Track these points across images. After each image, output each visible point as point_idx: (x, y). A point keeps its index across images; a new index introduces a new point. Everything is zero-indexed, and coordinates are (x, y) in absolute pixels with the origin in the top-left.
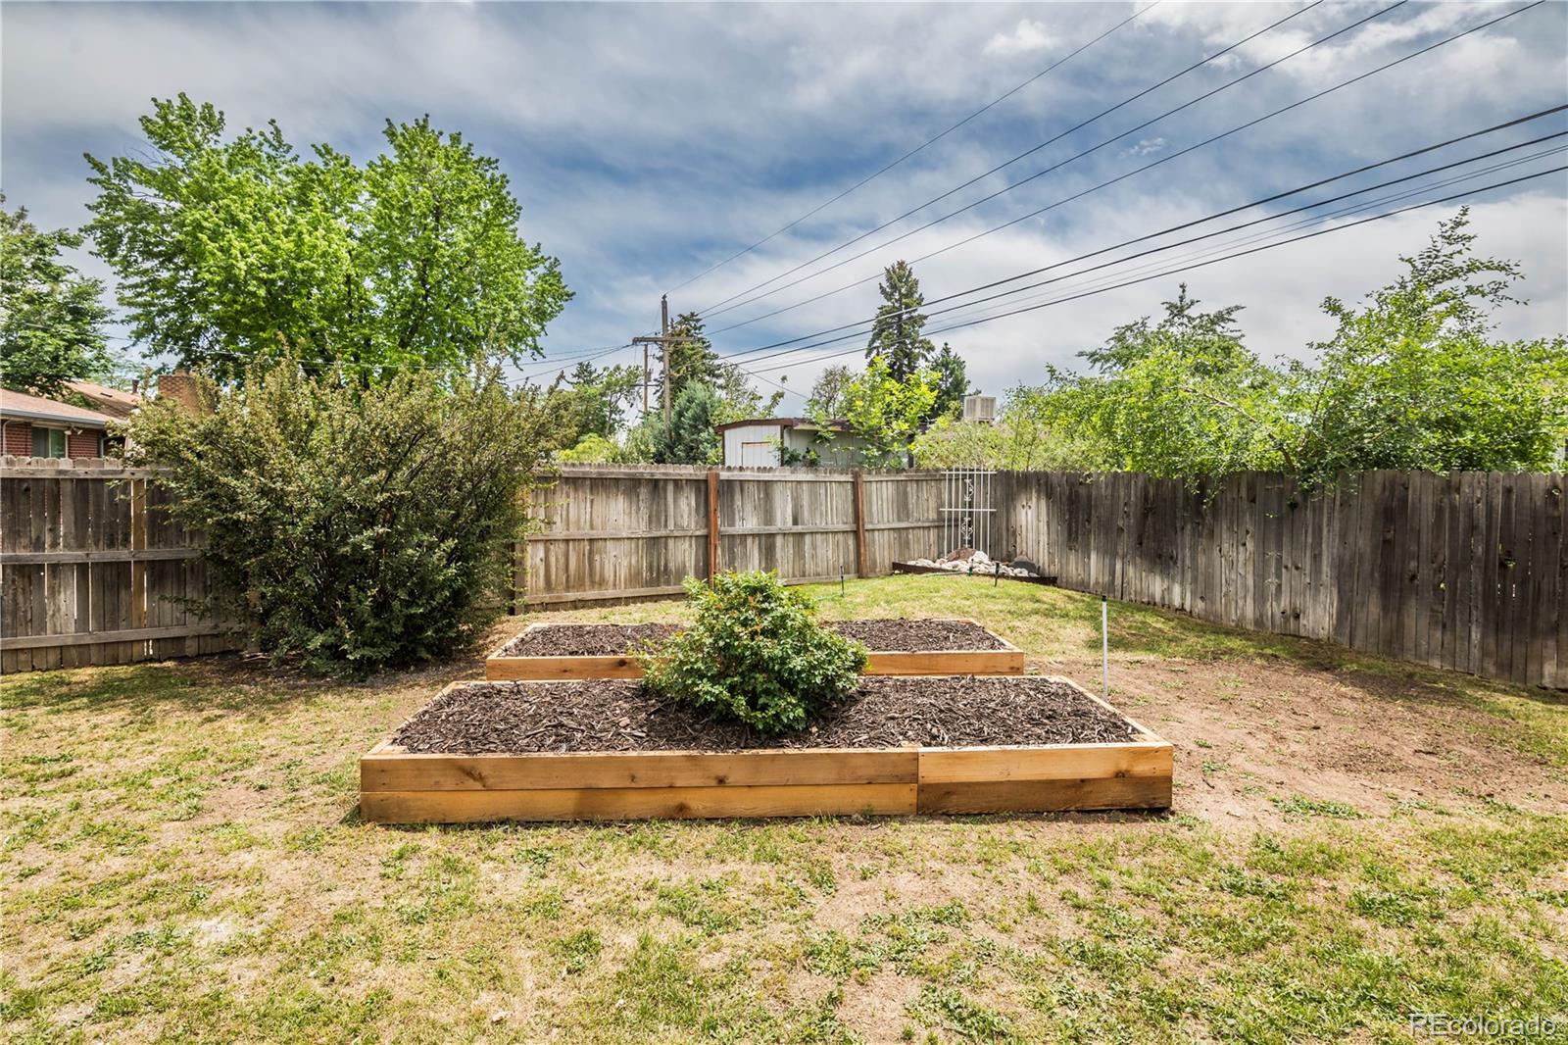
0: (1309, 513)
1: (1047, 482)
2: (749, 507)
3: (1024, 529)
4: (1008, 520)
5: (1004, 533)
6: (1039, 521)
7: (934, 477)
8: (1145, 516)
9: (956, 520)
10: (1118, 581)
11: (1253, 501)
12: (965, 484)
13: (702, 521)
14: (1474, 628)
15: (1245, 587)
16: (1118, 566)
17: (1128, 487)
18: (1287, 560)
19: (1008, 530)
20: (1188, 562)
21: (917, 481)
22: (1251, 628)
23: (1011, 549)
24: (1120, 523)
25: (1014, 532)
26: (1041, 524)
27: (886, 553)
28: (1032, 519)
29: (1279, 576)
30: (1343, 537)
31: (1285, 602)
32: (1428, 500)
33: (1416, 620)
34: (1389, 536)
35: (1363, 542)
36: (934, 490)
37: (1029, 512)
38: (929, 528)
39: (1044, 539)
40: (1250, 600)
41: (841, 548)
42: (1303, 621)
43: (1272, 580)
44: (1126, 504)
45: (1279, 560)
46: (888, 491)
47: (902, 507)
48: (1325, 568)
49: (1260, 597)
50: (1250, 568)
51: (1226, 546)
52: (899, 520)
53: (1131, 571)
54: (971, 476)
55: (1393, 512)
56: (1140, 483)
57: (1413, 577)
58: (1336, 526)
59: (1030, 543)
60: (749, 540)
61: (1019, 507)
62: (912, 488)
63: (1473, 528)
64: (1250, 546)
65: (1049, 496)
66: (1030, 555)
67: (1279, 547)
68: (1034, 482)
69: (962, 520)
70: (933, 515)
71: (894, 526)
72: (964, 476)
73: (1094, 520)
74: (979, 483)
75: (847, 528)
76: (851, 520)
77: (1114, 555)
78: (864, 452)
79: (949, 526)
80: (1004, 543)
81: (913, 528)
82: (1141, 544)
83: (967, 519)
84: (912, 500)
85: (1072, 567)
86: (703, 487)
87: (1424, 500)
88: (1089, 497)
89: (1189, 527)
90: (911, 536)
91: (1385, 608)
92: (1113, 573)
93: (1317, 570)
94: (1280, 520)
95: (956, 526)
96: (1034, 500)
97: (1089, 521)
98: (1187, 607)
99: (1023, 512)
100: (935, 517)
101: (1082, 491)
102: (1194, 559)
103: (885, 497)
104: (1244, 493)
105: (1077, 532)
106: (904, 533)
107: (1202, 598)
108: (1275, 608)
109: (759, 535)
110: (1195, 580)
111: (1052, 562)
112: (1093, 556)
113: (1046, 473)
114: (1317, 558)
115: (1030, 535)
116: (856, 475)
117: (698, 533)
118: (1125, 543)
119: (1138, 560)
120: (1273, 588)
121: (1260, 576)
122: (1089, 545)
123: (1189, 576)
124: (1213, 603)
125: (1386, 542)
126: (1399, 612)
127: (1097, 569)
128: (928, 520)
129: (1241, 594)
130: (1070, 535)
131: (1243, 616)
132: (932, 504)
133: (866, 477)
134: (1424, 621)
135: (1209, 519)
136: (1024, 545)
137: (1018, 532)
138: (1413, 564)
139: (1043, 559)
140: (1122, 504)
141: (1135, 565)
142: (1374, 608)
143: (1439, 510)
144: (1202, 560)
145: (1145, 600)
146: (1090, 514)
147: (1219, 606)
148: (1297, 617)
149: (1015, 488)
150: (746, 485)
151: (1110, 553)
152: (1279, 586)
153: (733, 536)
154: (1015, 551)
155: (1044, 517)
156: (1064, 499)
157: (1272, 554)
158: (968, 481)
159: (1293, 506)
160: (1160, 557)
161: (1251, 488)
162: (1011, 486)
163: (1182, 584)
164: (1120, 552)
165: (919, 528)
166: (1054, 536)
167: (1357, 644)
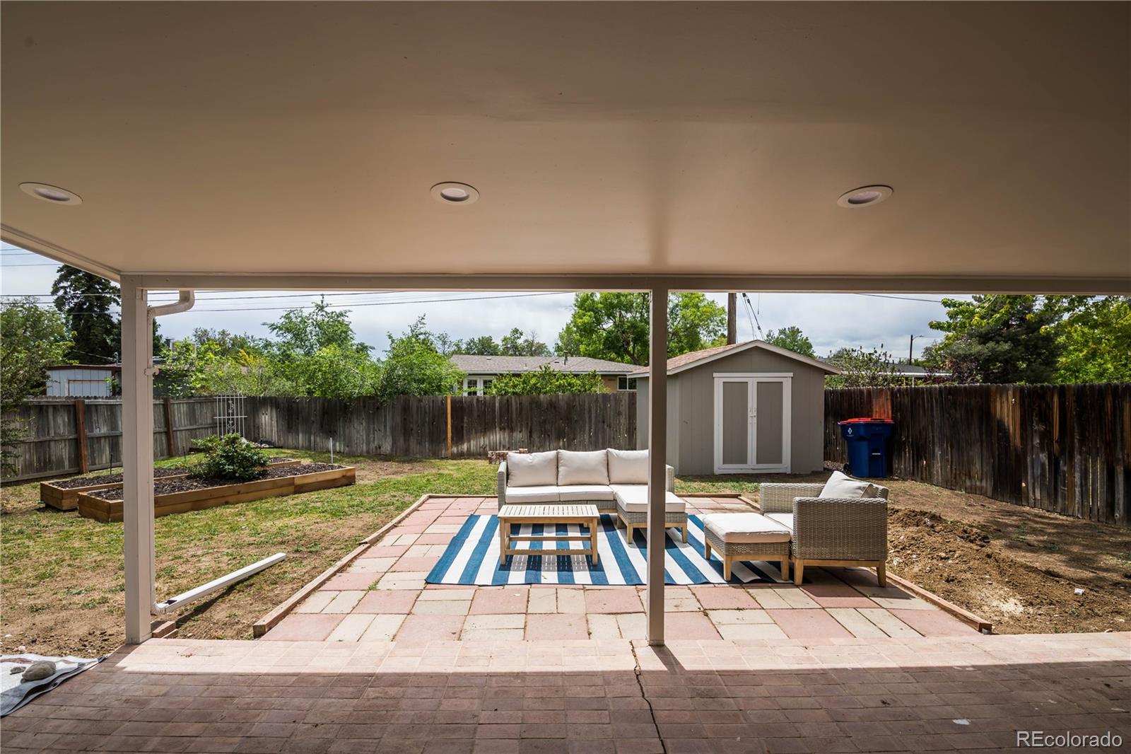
0: (383, 411)
1: (276, 401)
2: (101, 421)
3: (264, 425)
4: (254, 421)
5: (252, 428)
6: (272, 420)
7: (210, 400)
8: (324, 415)
9: (224, 423)
10: (312, 445)
11: (365, 407)
12: (228, 404)
13: (73, 430)
14: (427, 443)
15: (363, 440)
16: (312, 438)
17: (316, 403)
18: (376, 428)
19: (254, 426)
20: (342, 433)
21: (200, 403)
22: (365, 454)
23: (256, 436)
24: (312, 419)
25: (258, 427)
26: (273, 422)
27: (184, 443)
28: (267, 420)
29: (374, 434)
30: (393, 418)
31: (376, 443)
32: (415, 405)
33: (413, 443)
34: (406, 417)
35: (398, 419)
36: (210, 408)
37: (267, 417)
38: (207, 428)
39: (275, 429)
40: (364, 444)
41: (158, 442)
42: (382, 449)
43: (372, 436)
44: (315, 411)
45: (374, 428)
46: (184, 408)
47: (192, 416)
48: (388, 430)
49: (368, 443)
50: (364, 432)
51: (355, 425)
52: (191, 424)
53: (318, 439)
54: (232, 399)
55: (406, 409)
56: (321, 401)
57: (412, 430)
58: (391, 414)
59: (267, 432)
60: (103, 441)
61: (261, 414)
62: (197, 407)
63: (426, 412)
64: (364, 424)
65: (277, 408)
66: (267, 437)
67: (374, 424)
68: (269, 401)
69: (228, 423)
70: (209, 421)
71: (188, 428)
72: (228, 400)
73: (300, 418)
74: (237, 403)
75: (162, 430)
76: (163, 425)
77: (310, 433)
78: (170, 387)
79: (220, 426)
80: (252, 433)
81: (199, 429)
82: (322, 427)
83: (231, 422)
84: (198, 413)
85: (290, 441)
86: (72, 409)
87: (414, 404)
88: (298, 408)
89: (342, 418)
90: (198, 433)
91: (405, 440)
92: (310, 441)
93: (386, 431)
94: (374, 414)
95: (225, 426)
96: (269, 410)
97: (298, 419)
98: (342, 451)
99: (263, 417)
100: (211, 422)
101: (294, 405)
102: (344, 432)
103: (182, 412)
104: (361, 404)
105: (292, 424)
106: (194, 432)
107: (348, 446)
108: (373, 446)
109: (108, 437)
110: (344, 440)
111: (279, 439)
112: (300, 435)
113: (275, 398)
114: (385, 426)
115: (267, 428)
116: (166, 400)
117: (71, 437)
118: (315, 428)
119: (321, 434)
120: (372, 439)
121: (368, 435)
122: (298, 430)
123: (342, 438)
124: (352, 447)
125: (405, 419)
126: (408, 440)
127: (303, 441)
128: (207, 424)
129: (361, 442)
130: (288, 424)
131: (362, 451)
132: (209, 415)
133: (172, 401)
134: (415, 442)
135: (349, 415)
136: (264, 433)
137: (260, 427)
138: (411, 425)
139: (275, 438)
140: (313, 410)
141: (320, 436)
142: (402, 441)
143: (418, 408)
144: (347, 431)
145: (325, 451)
146: (298, 416)
147: (355, 450)
148: (380, 448)
149: (258, 405)
150: (99, 407)
151: (308, 432)
152: (374, 438)
153: (92, 438)
154: (259, 436)
155: (274, 419)
156: (285, 409)
157: (372, 426)
158: (230, 402)
159: (378, 408)
160: (330, 432)
161: (364, 402)
162: (254, 405)
163: (339, 441)
164: (313, 431)
165: (202, 428)
166: (280, 427)
167: (398, 454)
